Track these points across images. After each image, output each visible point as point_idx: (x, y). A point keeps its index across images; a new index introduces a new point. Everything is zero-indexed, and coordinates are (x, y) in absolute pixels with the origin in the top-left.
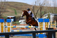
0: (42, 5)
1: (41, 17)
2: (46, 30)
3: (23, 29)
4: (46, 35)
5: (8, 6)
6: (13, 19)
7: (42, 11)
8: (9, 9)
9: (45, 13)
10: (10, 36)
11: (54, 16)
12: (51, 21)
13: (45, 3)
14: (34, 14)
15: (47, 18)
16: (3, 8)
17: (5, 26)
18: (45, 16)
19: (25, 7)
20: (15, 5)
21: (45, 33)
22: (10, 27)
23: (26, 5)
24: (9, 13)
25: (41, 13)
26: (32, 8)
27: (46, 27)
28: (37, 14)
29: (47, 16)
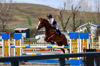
0: (76, 8)
1: (75, 29)
2: (83, 52)
3: (43, 50)
4: (84, 61)
5: (17, 11)
6: (25, 34)
7: (75, 20)
8: (18, 16)
9: (82, 22)
10: (20, 63)
11: (96, 28)
12: (93, 36)
13: (81, 5)
14: (63, 25)
15: (85, 31)
16: (7, 15)
17: (11, 46)
18: (82, 28)
19: (46, 12)
20: (29, 8)
21: (81, 58)
22: (21, 46)
23: (47, 8)
24: (18, 22)
25: (74, 24)
26: (58, 13)
27: (84, 46)
28: (67, 24)
29: (85, 28)
